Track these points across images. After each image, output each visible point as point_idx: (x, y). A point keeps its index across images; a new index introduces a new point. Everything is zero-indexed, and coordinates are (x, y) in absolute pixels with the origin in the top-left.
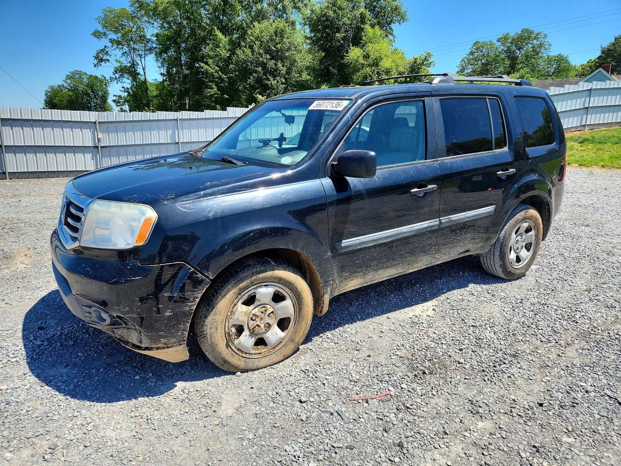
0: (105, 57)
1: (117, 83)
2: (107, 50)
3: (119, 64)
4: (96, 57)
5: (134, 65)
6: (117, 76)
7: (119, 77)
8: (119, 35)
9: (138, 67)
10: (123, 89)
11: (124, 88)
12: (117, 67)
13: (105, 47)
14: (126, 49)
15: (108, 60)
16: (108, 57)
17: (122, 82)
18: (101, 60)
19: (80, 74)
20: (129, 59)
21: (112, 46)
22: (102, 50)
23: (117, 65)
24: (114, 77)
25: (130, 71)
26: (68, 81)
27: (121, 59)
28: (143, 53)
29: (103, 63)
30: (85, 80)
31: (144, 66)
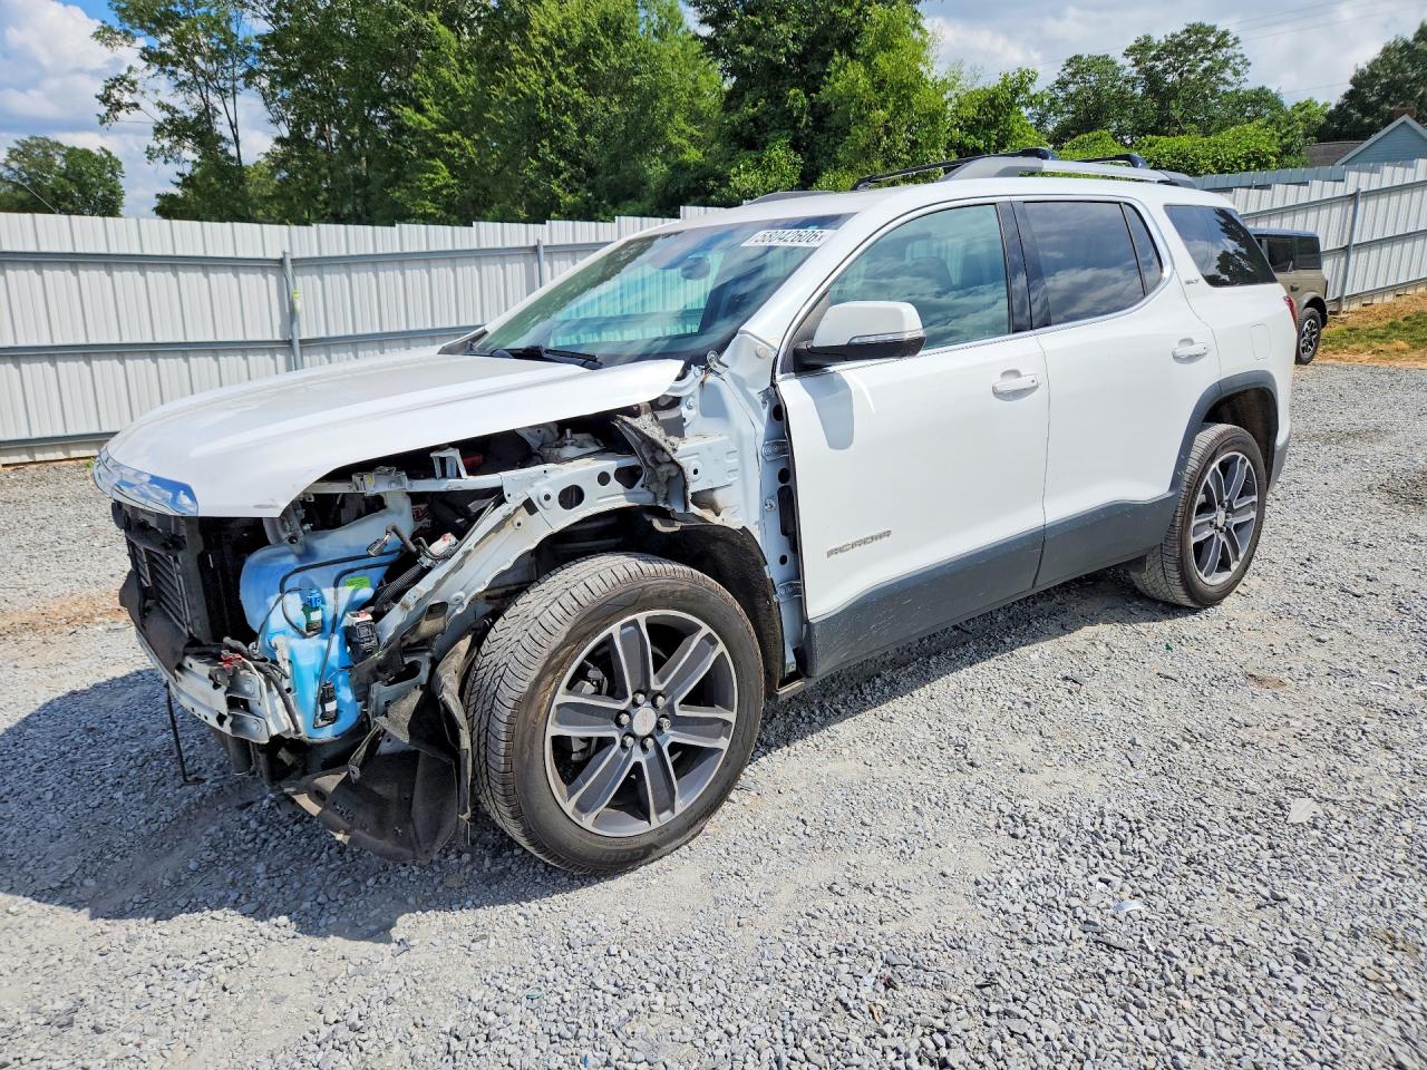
0: (127, 98)
1: (166, 162)
2: (133, 76)
3: (166, 115)
4: (105, 99)
5: (207, 114)
6: (166, 143)
7: (171, 148)
8: (166, 38)
9: (218, 119)
10: (179, 180)
11: (181, 175)
12: (161, 121)
13: (130, 69)
14: (184, 74)
15: (136, 105)
16: (136, 98)
17: (177, 161)
18: (118, 106)
19: (48, 147)
20: (196, 100)
21: (148, 67)
22: (117, 80)
23: (162, 116)
24: (158, 146)
25: (199, 131)
26: (14, 165)
27: (172, 102)
28: (229, 84)
29: (122, 114)
30: (59, 161)
31: (232, 118)
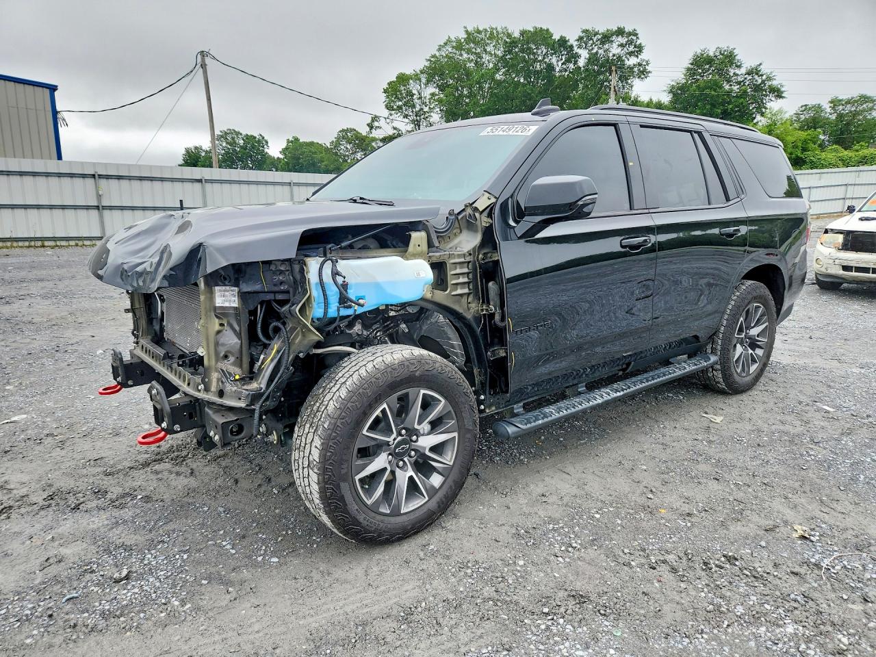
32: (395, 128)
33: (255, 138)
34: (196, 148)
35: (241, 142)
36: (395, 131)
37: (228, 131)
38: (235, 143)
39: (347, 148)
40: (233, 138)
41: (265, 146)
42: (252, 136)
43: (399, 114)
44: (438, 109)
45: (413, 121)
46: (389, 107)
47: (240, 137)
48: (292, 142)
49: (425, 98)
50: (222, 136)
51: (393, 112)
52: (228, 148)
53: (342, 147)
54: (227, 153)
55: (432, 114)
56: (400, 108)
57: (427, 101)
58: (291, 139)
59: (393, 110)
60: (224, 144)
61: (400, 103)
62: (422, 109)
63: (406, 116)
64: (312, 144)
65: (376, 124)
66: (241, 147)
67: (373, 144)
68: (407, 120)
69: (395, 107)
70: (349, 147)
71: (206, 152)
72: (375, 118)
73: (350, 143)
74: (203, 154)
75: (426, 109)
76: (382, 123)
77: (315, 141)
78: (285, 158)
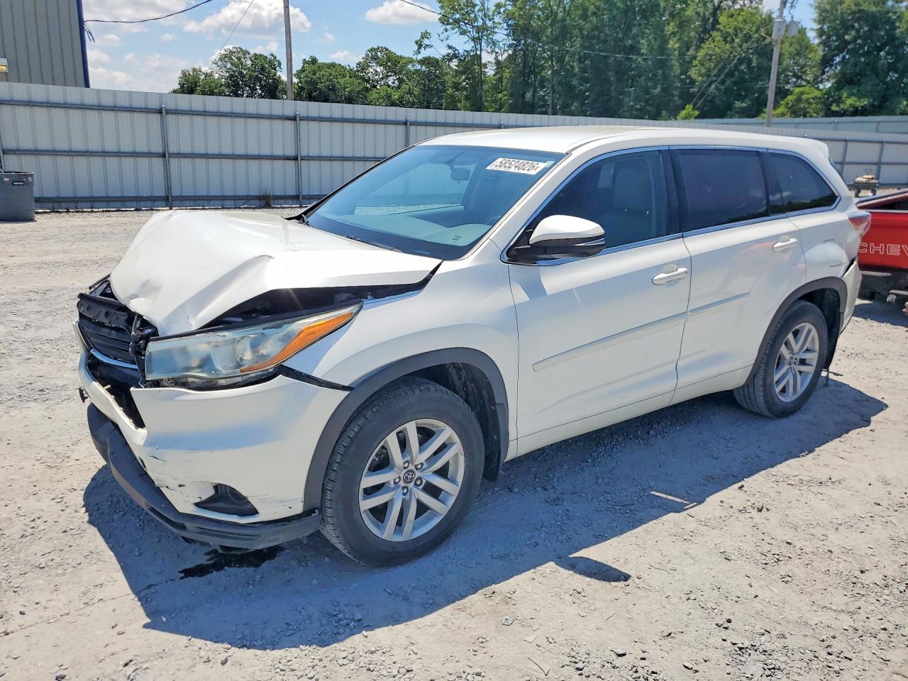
32: (450, 47)
33: (266, 57)
34: (194, 70)
35: (249, 63)
36: (450, 51)
37: (234, 50)
38: (242, 64)
39: (376, 71)
40: (239, 59)
41: (278, 68)
42: (261, 55)
43: (456, 29)
44: (505, 25)
45: (473, 39)
46: (444, 20)
47: (248, 56)
48: (308, 63)
49: (488, 9)
50: (226, 56)
51: (449, 27)
52: (234, 71)
53: (371, 70)
54: (231, 76)
55: (496, 30)
56: (457, 21)
57: (491, 14)
58: (308, 59)
59: (448, 24)
60: (229, 66)
61: (458, 16)
62: (484, 23)
63: (463, 33)
64: (332, 65)
65: (426, 41)
66: (249, 69)
67: (410, 67)
68: (465, 38)
69: (451, 20)
70: (378, 70)
71: (206, 75)
72: (425, 35)
73: (381, 66)
74: (202, 77)
75: (489, 24)
76: (433, 40)
77: (337, 63)
78: (300, 82)
